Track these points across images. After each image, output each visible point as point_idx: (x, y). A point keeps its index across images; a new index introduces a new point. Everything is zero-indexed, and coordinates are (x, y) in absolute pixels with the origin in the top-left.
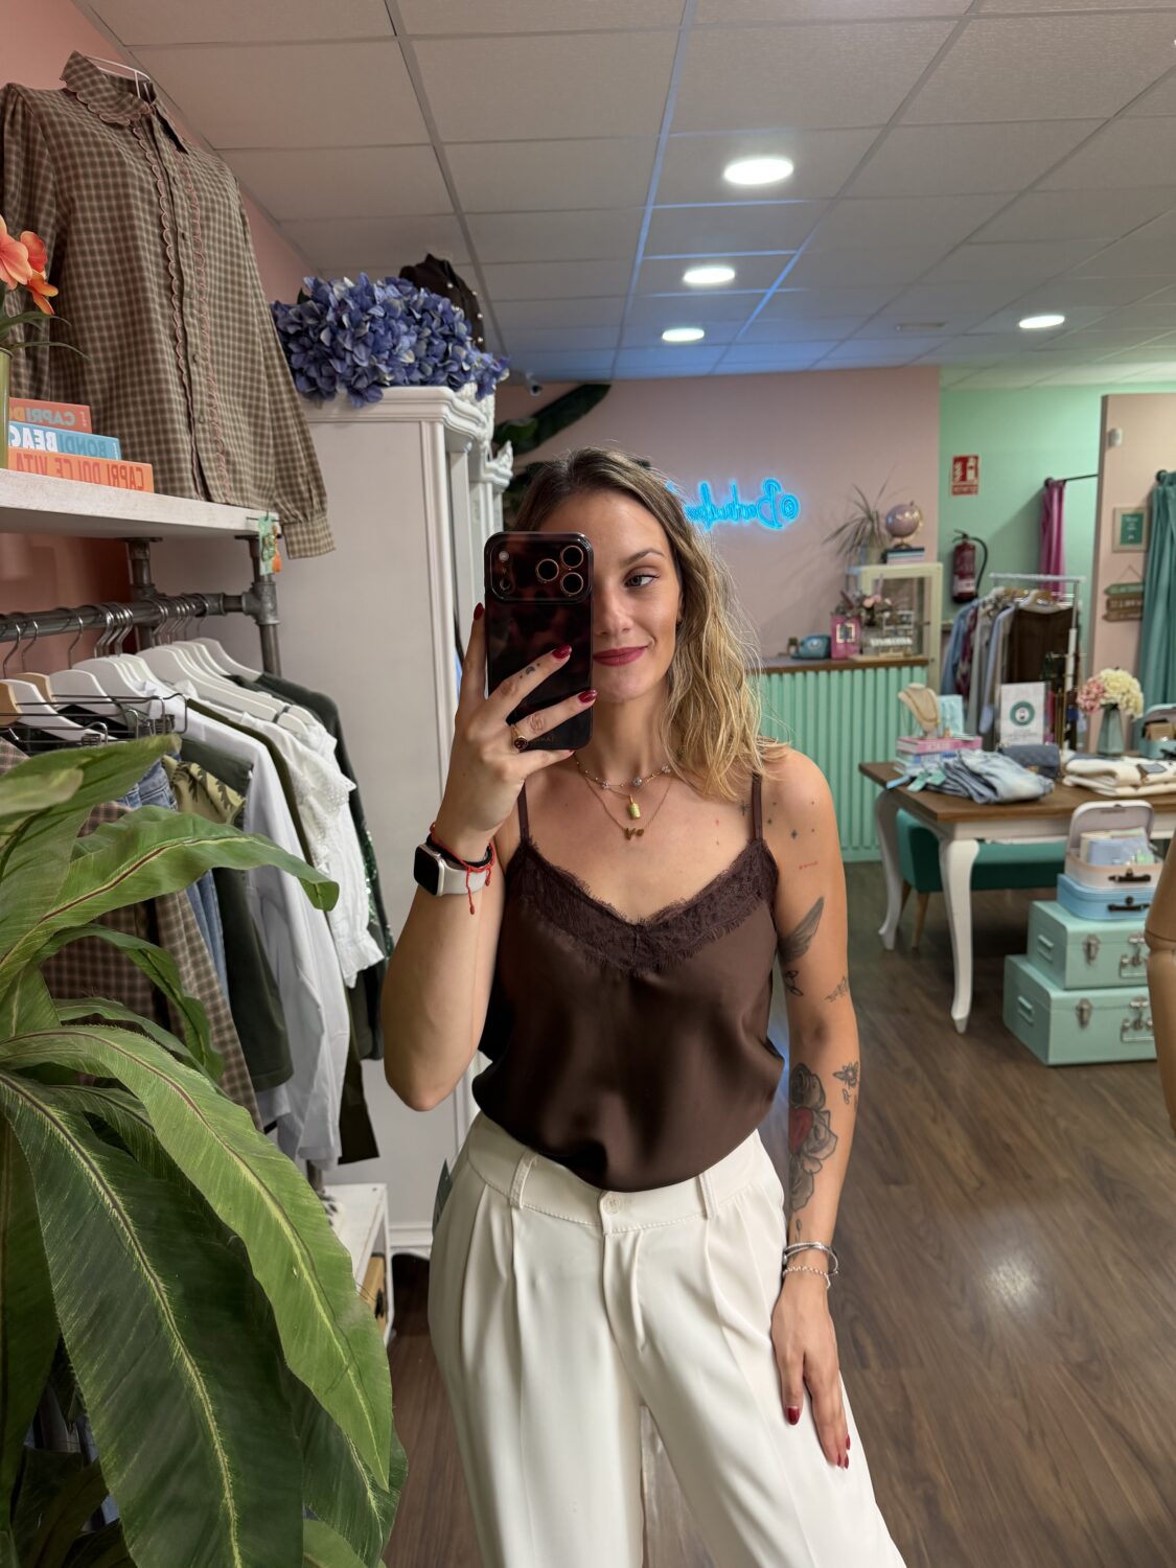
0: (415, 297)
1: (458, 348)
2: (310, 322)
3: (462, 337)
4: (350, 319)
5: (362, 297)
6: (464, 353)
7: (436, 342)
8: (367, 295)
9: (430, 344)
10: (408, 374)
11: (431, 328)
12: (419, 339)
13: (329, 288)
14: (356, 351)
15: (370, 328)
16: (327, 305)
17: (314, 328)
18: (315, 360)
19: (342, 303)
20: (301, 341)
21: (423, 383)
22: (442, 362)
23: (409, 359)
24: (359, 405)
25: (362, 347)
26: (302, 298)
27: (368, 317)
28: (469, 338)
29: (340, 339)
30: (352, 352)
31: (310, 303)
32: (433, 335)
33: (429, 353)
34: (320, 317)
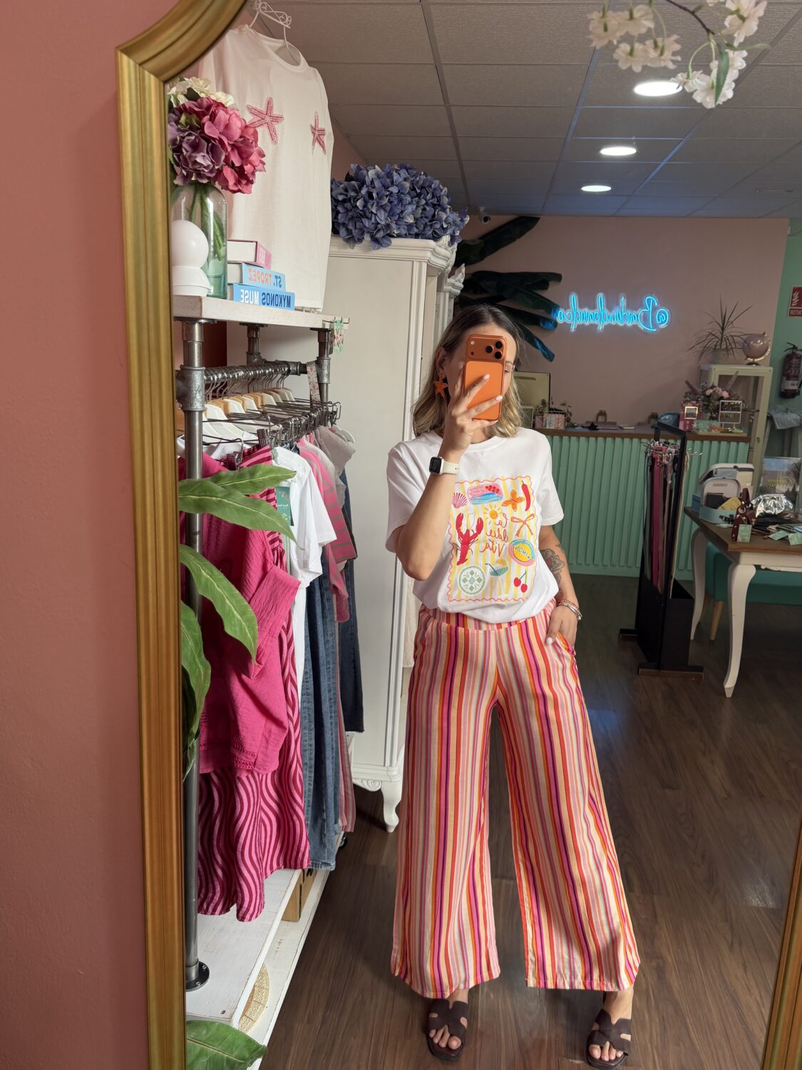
0: (418, 179)
1: (440, 212)
2: (353, 194)
3: (445, 206)
4: (377, 194)
5: (386, 181)
6: (444, 216)
7: (428, 209)
8: (388, 177)
9: (424, 209)
10: (409, 230)
11: (426, 200)
12: (417, 207)
13: (365, 172)
14: (378, 215)
15: (389, 200)
16: (363, 183)
17: (354, 199)
18: (352, 218)
19: (372, 182)
20: (346, 205)
21: (417, 236)
22: (430, 221)
23: (411, 220)
24: (377, 247)
25: (382, 212)
26: (349, 178)
27: (388, 193)
28: (449, 207)
29: (370, 207)
30: (376, 215)
31: (353, 182)
32: (427, 204)
33: (423, 215)
34: (357, 191)
